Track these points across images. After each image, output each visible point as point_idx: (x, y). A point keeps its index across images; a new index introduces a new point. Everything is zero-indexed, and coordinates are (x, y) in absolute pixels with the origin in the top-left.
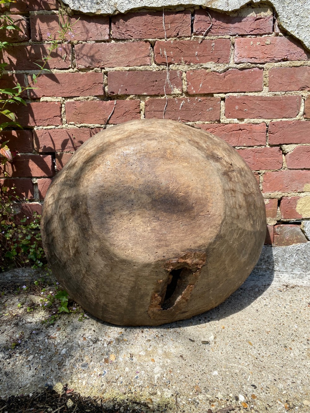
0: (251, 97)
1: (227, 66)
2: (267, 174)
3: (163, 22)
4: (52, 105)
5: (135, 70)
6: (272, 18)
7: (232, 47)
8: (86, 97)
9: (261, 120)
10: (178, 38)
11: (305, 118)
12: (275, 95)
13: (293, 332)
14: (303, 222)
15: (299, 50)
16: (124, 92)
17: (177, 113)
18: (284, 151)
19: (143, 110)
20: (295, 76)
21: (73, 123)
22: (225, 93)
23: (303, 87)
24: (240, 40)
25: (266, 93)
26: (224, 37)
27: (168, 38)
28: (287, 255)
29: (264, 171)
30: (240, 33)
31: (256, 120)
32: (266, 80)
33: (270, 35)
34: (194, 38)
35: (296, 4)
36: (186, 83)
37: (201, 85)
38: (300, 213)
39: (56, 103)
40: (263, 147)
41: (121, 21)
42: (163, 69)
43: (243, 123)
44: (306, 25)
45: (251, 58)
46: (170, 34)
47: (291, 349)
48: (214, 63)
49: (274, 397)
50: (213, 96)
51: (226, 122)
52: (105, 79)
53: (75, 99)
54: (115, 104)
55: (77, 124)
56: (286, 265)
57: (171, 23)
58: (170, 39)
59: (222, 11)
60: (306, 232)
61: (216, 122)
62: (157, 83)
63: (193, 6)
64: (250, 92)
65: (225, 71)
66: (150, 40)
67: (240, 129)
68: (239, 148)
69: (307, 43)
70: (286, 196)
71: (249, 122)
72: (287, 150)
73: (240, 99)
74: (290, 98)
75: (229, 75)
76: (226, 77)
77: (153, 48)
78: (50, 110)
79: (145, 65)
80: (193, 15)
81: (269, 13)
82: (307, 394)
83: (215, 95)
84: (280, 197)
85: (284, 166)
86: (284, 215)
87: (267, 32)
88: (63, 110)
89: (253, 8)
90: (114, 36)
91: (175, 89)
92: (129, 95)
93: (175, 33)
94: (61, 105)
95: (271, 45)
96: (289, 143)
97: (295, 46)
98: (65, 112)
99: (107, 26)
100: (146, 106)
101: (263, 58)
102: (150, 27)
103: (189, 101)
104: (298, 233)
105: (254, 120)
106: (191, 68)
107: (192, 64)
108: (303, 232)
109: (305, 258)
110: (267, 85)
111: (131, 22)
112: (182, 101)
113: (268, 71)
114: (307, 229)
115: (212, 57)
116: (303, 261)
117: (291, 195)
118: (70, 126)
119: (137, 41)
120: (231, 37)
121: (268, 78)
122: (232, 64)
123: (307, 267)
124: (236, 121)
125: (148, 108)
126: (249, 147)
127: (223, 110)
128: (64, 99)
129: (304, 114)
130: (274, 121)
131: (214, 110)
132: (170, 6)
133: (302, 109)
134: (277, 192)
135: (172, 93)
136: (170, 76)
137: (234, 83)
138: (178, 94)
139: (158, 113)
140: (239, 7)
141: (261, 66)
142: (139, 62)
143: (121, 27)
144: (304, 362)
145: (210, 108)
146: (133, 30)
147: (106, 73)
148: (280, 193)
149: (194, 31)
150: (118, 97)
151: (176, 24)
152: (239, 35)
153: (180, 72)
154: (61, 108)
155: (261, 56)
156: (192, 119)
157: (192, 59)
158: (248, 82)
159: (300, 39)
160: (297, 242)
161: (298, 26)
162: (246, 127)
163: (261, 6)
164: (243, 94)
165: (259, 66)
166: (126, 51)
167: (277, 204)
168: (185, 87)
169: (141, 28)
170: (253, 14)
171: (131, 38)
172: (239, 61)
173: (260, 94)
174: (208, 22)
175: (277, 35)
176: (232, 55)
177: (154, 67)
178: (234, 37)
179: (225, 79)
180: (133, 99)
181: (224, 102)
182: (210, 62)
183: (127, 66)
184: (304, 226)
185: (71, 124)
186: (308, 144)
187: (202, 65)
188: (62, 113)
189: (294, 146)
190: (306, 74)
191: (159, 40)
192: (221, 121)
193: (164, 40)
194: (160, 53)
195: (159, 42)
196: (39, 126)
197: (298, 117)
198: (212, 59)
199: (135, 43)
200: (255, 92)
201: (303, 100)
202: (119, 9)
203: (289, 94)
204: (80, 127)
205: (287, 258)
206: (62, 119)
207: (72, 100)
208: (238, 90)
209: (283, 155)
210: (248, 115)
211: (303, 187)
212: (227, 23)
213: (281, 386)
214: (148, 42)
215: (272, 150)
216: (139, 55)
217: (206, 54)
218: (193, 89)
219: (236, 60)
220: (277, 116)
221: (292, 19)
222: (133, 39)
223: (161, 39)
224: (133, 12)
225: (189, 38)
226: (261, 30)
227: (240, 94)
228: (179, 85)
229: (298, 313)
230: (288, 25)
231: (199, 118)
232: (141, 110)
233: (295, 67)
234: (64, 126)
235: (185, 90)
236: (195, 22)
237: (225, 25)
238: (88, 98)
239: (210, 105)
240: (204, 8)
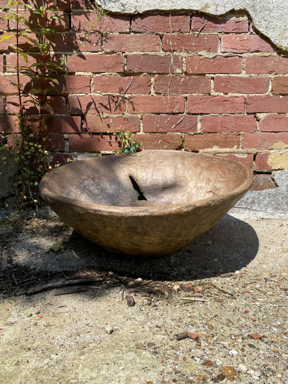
0: (233, 77)
1: (216, 54)
2: (246, 135)
3: (170, 21)
4: (84, 78)
5: (148, 55)
6: (248, 22)
7: (220, 41)
8: (110, 73)
9: (241, 95)
10: (181, 33)
11: (273, 94)
12: (251, 76)
13: (271, 240)
14: (273, 172)
15: (268, 44)
16: (139, 71)
17: (179, 87)
18: (258, 118)
19: (153, 84)
20: (265, 63)
21: (99, 92)
22: (214, 74)
23: (271, 72)
24: (225, 36)
25: (244, 74)
26: (213, 33)
27: (173, 32)
28: (262, 198)
29: (243, 133)
30: (226, 31)
31: (237, 95)
32: (244, 66)
33: (246, 34)
34: (192, 33)
35: (265, 13)
36: (185, 65)
37: (196, 67)
38: (270, 165)
39: (87, 77)
40: (242, 114)
41: (139, 19)
42: (169, 55)
43: (227, 96)
44: (272, 27)
45: (233, 49)
46: (174, 30)
47: (270, 248)
48: (206, 51)
49: (261, 271)
50: (205, 76)
51: (215, 95)
52: (125, 60)
53: (102, 74)
54: (132, 79)
55: (102, 93)
56: (261, 205)
57: (175, 22)
58: (174, 33)
59: (213, 15)
60: (276, 179)
61: (208, 95)
62: (164, 64)
63: (191, 11)
64: (232, 74)
65: (214, 58)
66: (160, 33)
67: (225, 101)
68: (224, 114)
69: (273, 39)
70: (259, 152)
71: (231, 95)
72: (260, 117)
73: (225, 78)
74: (262, 79)
75: (217, 61)
76: (215, 62)
77: (162, 39)
78: (82, 81)
79: (155, 51)
80: (191, 17)
81: (246, 18)
82: (284, 270)
83: (206, 75)
84: (255, 153)
85: (258, 129)
86: (259, 167)
87: (245, 31)
88: (92, 82)
89: (234, 14)
90: (133, 29)
91: (177, 69)
92: (143, 73)
93: (178, 29)
94: (91, 78)
95: (247, 41)
96: (262, 112)
97: (265, 42)
98: (93, 83)
99: (128, 22)
100: (155, 81)
101: (242, 49)
102: (160, 24)
103: (187, 78)
104: (269, 181)
105: (235, 94)
106: (189, 55)
107: (190, 52)
108: (273, 180)
109: (275, 200)
110: (245, 69)
111: (146, 20)
112: (183, 78)
113: (245, 59)
114: (276, 177)
115: (205, 47)
116: (274, 203)
117: (264, 151)
118: (97, 94)
119: (150, 34)
120: (219, 34)
121: (245, 64)
122: (219, 53)
123: (277, 208)
124: (222, 94)
125: (157, 83)
126: (232, 114)
127: (212, 86)
128: (93, 74)
129: (272, 91)
130: (250, 95)
131: (206, 85)
132: (175, 10)
133: (270, 87)
134: (253, 149)
135: (175, 72)
136: (174, 60)
137: (221, 67)
138: (179, 73)
139: (164, 86)
140: (225, 13)
141: (240, 55)
142: (151, 49)
143: (138, 23)
144: (280, 255)
145: (203, 84)
146: (148, 26)
147: (126, 56)
148: (255, 149)
149: (192, 28)
150: (134, 74)
151: (179, 23)
152: (224, 33)
153: (181, 57)
154: (91, 80)
155: (240, 48)
156: (190, 92)
157: (190, 48)
158: (231, 66)
159: (268, 37)
160: (269, 188)
161: (266, 27)
162: (229, 99)
163: (240, 13)
164: (227, 75)
165: (239, 55)
166: (142, 41)
167: (253, 158)
168: (184, 68)
169: (153, 25)
170: (234, 18)
171: (146, 31)
172: (224, 51)
173: (240, 75)
174: (202, 23)
175: (251, 33)
176: (220, 46)
177: (162, 53)
178: (221, 34)
179: (214, 64)
180: (145, 76)
181: (213, 80)
182: (203, 51)
183: (142, 52)
184: (274, 175)
185: (97, 93)
186: (275, 113)
187: (197, 53)
188: (91, 84)
189: (265, 114)
190: (273, 62)
191: (166, 33)
192: (211, 94)
193: (170, 34)
194: (167, 43)
195: (166, 35)
196: (73, 94)
197: (267, 93)
198: (204, 49)
199: (148, 35)
200: (236, 74)
201: (271, 81)
202: (138, 10)
203: (261, 76)
204: (104, 96)
205: (261, 200)
206: (91, 89)
207: (99, 75)
208: (224, 72)
209: (257, 122)
210: (231, 90)
211: (273, 145)
212: (215, 24)
213: (264, 266)
214: (158, 35)
215: (249, 117)
216: (151, 44)
217: (200, 45)
218: (190, 70)
219: (222, 50)
220: (252, 92)
221: (262, 23)
222: (147, 32)
223: (167, 33)
224: (148, 13)
225: (188, 33)
226: (240, 30)
227: (225, 75)
228: (180, 67)
229: (273, 230)
230: (259, 26)
231: (195, 91)
232: (152, 84)
233: (264, 56)
234: (92, 94)
235: (184, 71)
236: (192, 22)
237: (214, 25)
238: (112, 74)
239: (203, 82)
240: (199, 13)
